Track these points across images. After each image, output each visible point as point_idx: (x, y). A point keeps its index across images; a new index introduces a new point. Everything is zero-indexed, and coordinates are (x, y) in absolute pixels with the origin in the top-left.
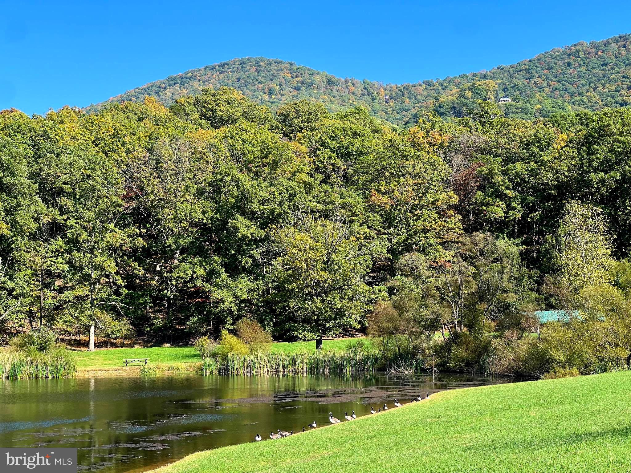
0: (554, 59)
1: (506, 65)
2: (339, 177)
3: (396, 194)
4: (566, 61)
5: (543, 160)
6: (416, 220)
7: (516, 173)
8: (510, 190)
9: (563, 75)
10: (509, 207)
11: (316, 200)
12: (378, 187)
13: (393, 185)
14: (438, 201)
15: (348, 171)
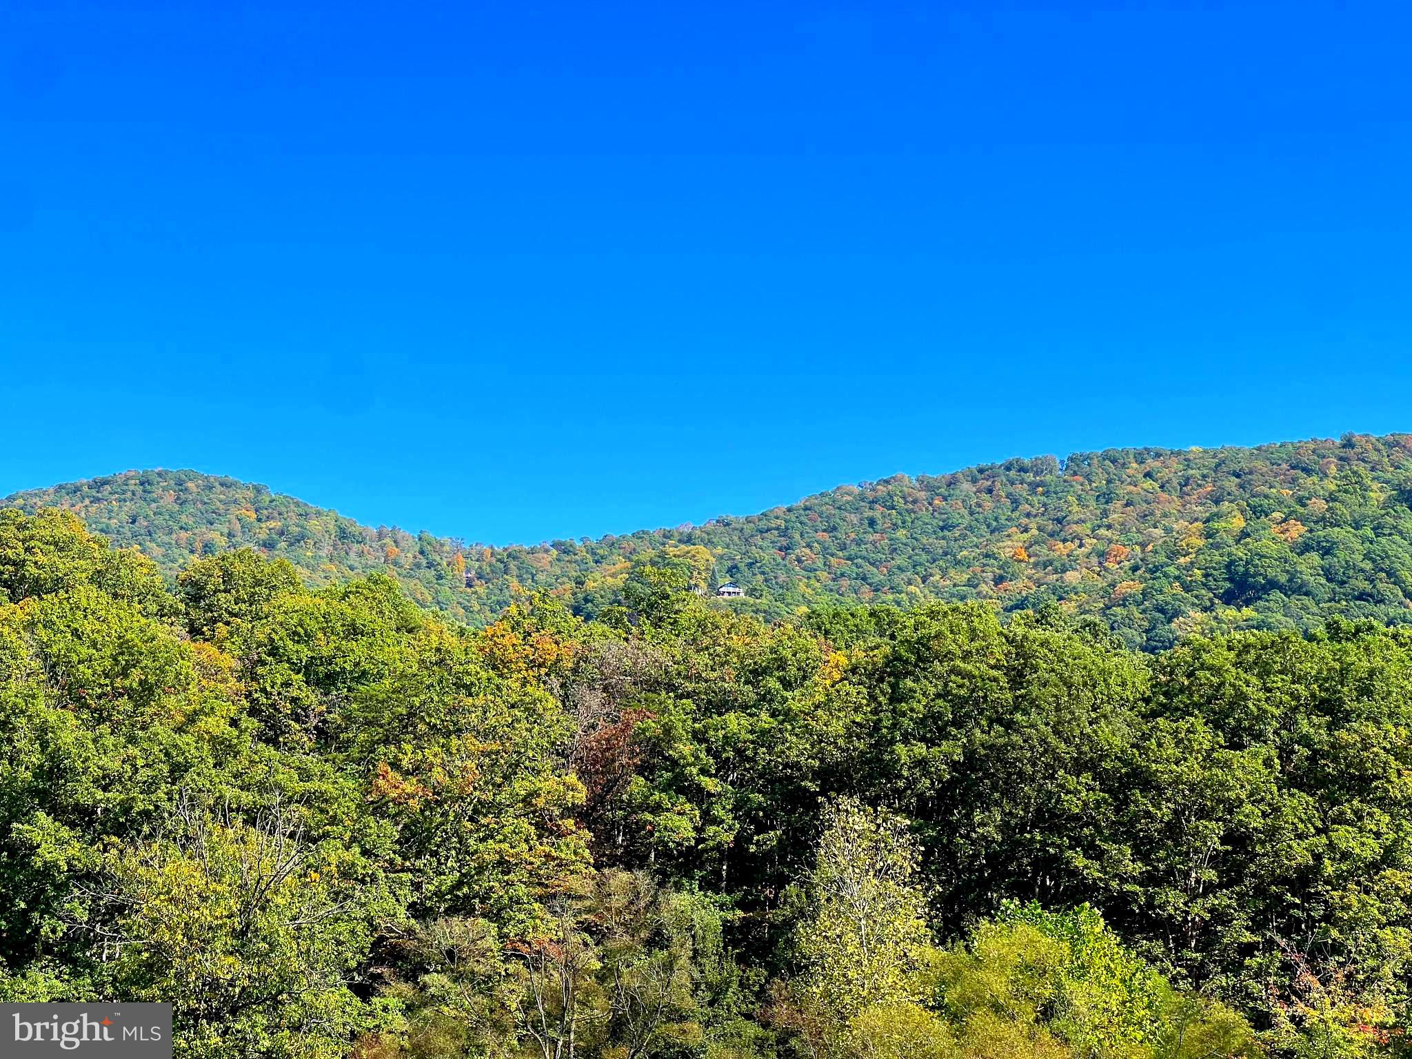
0: (839, 508)
1: (736, 516)
2: (306, 730)
3: (438, 775)
4: (866, 515)
5: (790, 709)
6: (482, 840)
7: (725, 737)
8: (710, 776)
9: (858, 545)
10: (709, 819)
11: (239, 783)
12: (395, 757)
13: (432, 752)
14: (539, 796)
15: (329, 717)
